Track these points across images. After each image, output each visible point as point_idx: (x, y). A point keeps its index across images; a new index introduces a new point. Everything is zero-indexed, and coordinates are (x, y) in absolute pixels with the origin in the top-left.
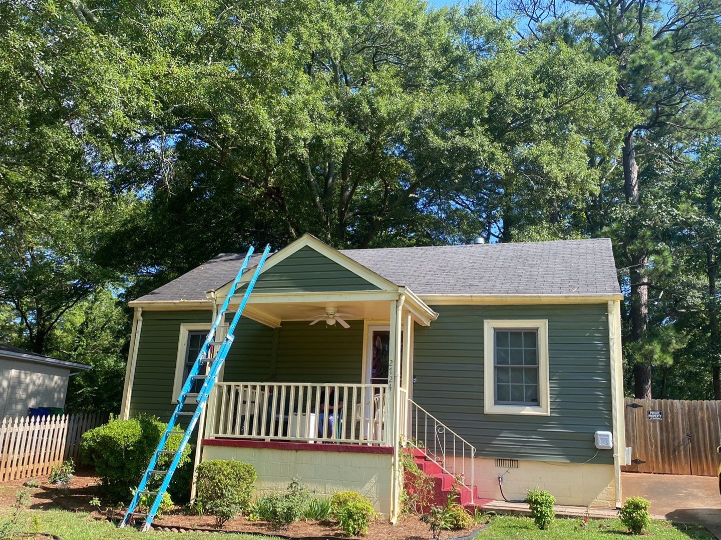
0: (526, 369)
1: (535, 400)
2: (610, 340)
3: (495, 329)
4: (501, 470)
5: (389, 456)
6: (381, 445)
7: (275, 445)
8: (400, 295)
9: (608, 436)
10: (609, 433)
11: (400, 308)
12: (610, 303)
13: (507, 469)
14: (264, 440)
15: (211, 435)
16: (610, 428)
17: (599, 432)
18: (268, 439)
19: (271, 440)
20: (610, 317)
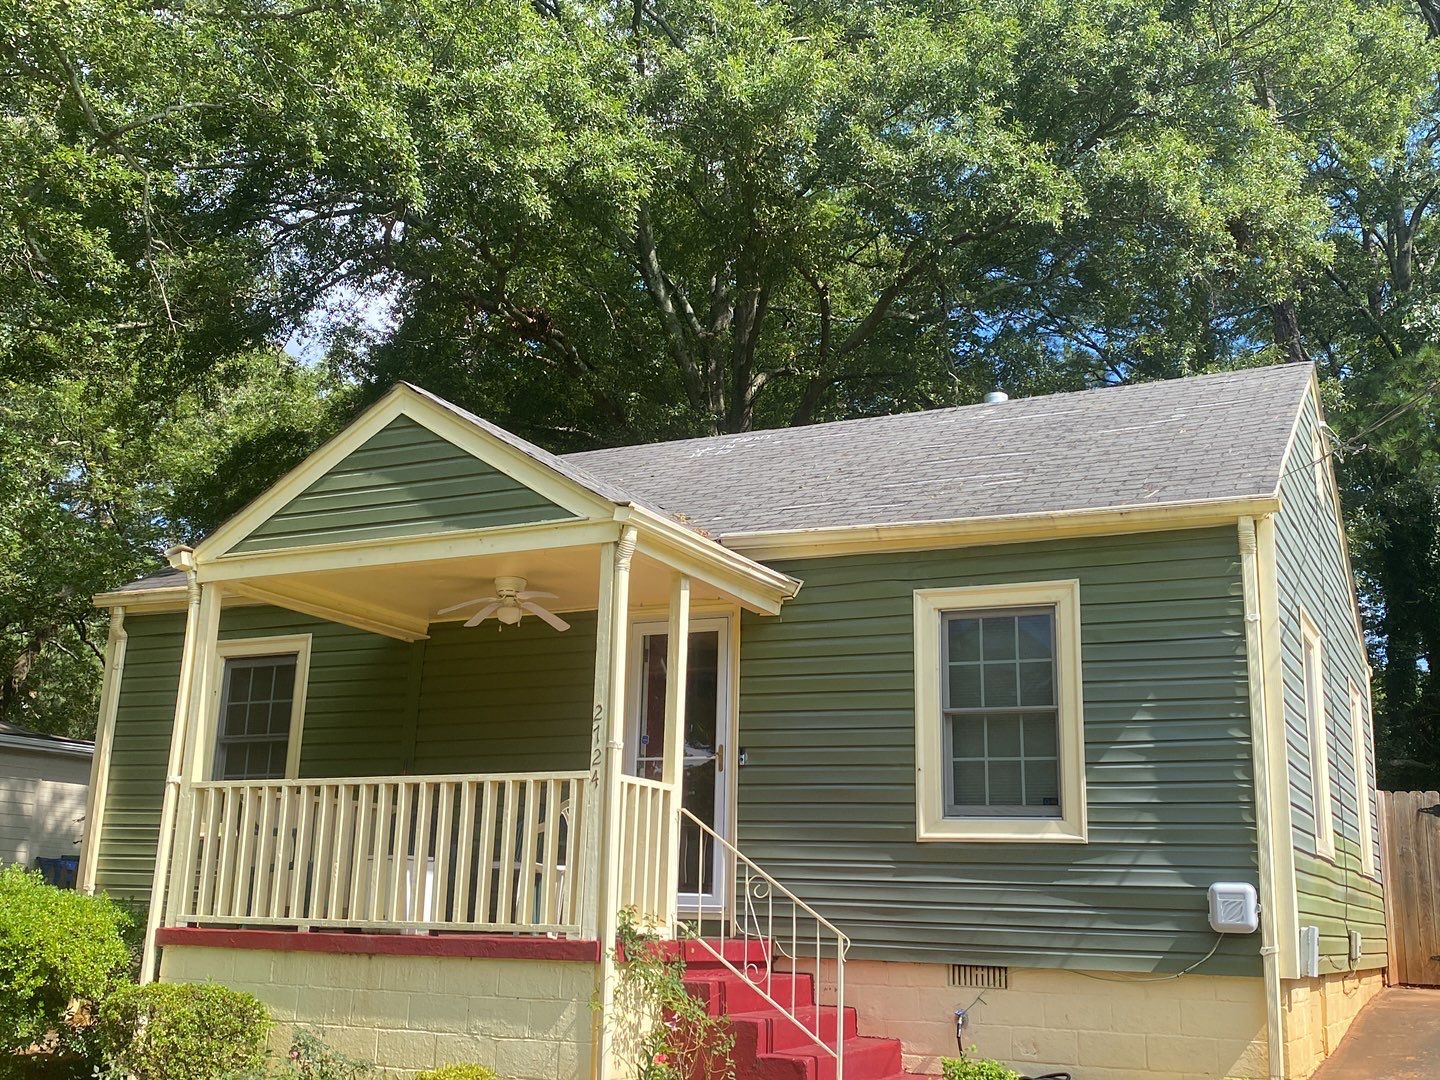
0: (1025, 714)
1: (1050, 802)
2: (1248, 625)
3: (943, 613)
4: (964, 995)
5: (589, 967)
6: (570, 938)
7: (322, 941)
8: (623, 528)
9: (1243, 895)
10: (1249, 888)
11: (625, 562)
12: (1245, 524)
13: (978, 991)
14: (295, 928)
15: (179, 919)
16: (1251, 872)
17: (1219, 887)
18: (304, 926)
19: (313, 929)
20: (1249, 564)
